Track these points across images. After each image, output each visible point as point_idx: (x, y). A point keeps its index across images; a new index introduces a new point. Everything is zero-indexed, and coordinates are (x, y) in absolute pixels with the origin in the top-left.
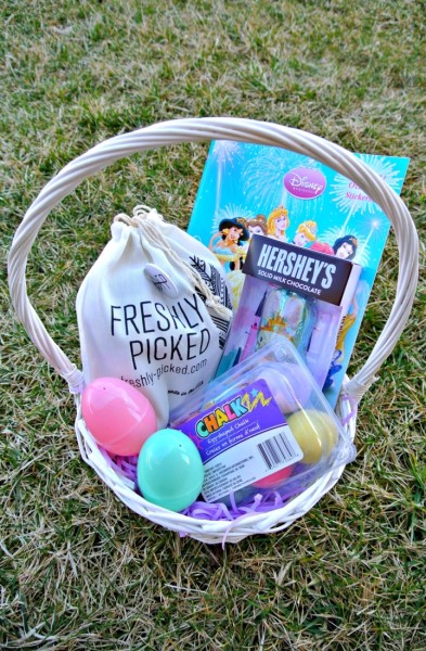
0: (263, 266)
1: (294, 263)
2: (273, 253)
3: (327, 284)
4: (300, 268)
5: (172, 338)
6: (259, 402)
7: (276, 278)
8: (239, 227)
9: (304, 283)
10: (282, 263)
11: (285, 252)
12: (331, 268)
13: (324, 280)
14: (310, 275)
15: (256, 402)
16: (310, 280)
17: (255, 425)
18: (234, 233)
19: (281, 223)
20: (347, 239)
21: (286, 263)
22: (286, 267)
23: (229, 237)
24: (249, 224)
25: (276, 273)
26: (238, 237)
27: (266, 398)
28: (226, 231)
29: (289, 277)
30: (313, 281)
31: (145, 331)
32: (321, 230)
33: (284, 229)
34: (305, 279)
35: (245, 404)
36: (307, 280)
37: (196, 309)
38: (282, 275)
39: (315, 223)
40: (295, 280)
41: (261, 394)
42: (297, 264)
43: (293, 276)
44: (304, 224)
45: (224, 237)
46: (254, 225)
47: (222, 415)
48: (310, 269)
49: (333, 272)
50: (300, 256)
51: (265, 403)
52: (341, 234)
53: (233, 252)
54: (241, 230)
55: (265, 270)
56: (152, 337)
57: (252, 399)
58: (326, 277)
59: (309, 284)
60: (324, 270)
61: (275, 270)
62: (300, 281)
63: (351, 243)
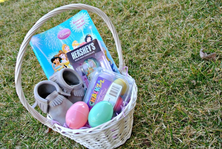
0: (75, 58)
1: (82, 51)
2: (75, 53)
4: (85, 50)
6: (102, 83)
7: (81, 58)
8: (57, 58)
9: (89, 53)
10: (79, 53)
11: (78, 50)
12: (92, 44)
13: (93, 48)
14: (88, 50)
15: (101, 83)
16: (90, 51)
17: (105, 90)
18: (57, 61)
19: (67, 48)
20: (87, 37)
21: (80, 53)
22: (81, 53)
23: (56, 63)
24: (59, 55)
26: (59, 61)
28: (54, 62)
29: (84, 55)
30: (91, 51)
33: (69, 49)
34: (88, 52)
35: (99, 86)
36: (89, 52)
38: (82, 56)
40: (86, 54)
41: (101, 81)
42: (83, 50)
43: (85, 54)
46: (60, 54)
47: (94, 95)
48: (87, 49)
50: (82, 48)
51: (103, 82)
53: (61, 65)
54: (58, 58)
55: (76, 59)
57: (99, 84)
58: (93, 47)
59: (90, 52)
60: (91, 46)
61: (79, 56)
62: (87, 53)
63: (88, 37)
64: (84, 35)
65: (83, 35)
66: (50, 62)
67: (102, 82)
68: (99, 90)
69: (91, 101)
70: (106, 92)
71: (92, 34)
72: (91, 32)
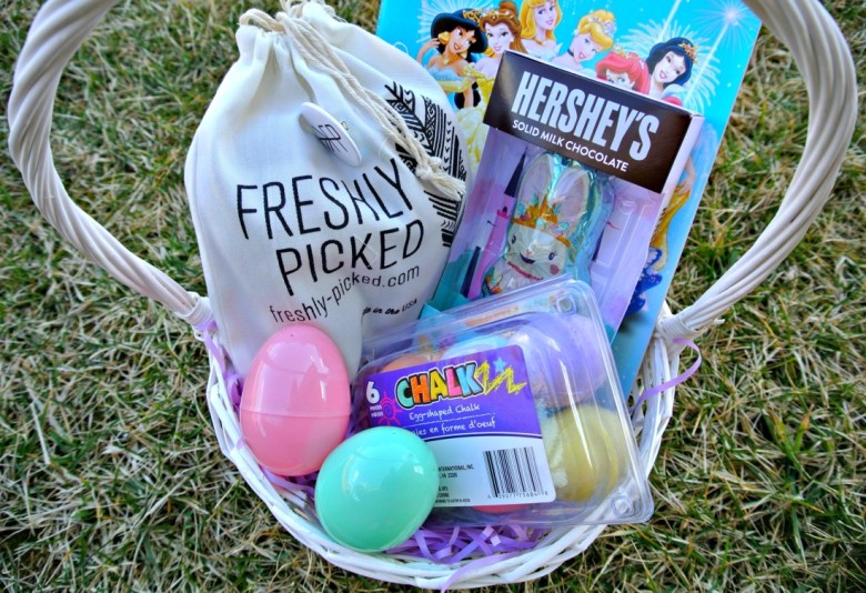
0: (523, 113)
1: (579, 109)
2: (541, 89)
3: (639, 153)
4: (591, 119)
5: (353, 240)
6: (504, 385)
7: (545, 136)
8: (467, 26)
9: (598, 148)
10: (558, 110)
11: (563, 88)
12: (651, 123)
13: (635, 145)
14: (609, 134)
15: (498, 381)
16: (609, 144)
17: (488, 419)
18: (460, 40)
19: (545, 16)
20: (675, 46)
21: (564, 110)
22: (564, 117)
23: (450, 47)
24: (485, 21)
25: (545, 128)
26: (466, 46)
27: (516, 381)
28: (444, 36)
29: (570, 136)
30: (615, 147)
31: (303, 231)
32: (623, 28)
33: (550, 27)
34: (599, 141)
35: (481, 378)
36: (603, 143)
37: (397, 185)
38: (557, 132)
39: (611, 15)
40: (580, 141)
41: (510, 372)
42: (586, 113)
43: (577, 133)
44: (589, 18)
45: (442, 48)
46: (495, 22)
47: (439, 381)
48: (610, 123)
49: (654, 129)
50: (591, 98)
51: (514, 388)
52: (663, 36)
53: (460, 74)
54: (472, 33)
55: (526, 119)
56: (316, 241)
57: (493, 375)
58: (639, 140)
59: (606, 150)
60: (635, 125)
61: (544, 121)
62: (590, 145)
63: (680, 52)
64: (667, 24)
65: (666, 17)
66: (426, 28)
67: (510, 382)
68: (472, 393)
69: (409, 384)
70: (483, 429)
71: (710, 56)
72: (711, 44)
